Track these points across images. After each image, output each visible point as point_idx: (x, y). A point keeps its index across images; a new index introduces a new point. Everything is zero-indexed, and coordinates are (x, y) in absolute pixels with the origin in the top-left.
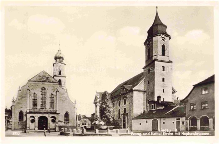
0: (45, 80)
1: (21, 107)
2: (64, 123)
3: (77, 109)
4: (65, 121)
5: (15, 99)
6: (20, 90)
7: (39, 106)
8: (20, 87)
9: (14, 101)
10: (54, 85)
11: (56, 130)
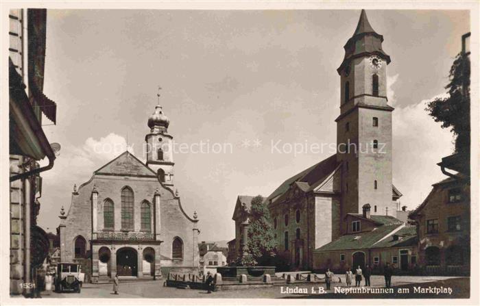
0: (129, 171)
1: (80, 230)
2: (173, 260)
3: (199, 231)
4: (173, 257)
5: (66, 211)
6: (77, 194)
7: (118, 227)
8: (75, 186)
9: (65, 215)
10: (149, 183)
11: (155, 276)
